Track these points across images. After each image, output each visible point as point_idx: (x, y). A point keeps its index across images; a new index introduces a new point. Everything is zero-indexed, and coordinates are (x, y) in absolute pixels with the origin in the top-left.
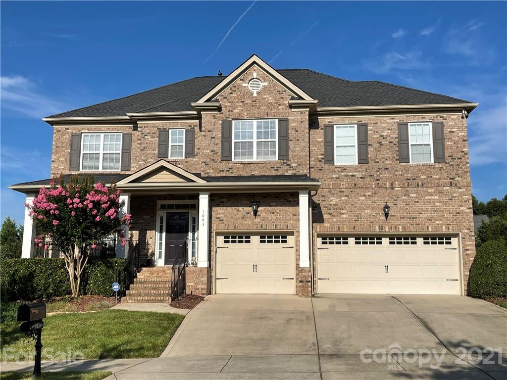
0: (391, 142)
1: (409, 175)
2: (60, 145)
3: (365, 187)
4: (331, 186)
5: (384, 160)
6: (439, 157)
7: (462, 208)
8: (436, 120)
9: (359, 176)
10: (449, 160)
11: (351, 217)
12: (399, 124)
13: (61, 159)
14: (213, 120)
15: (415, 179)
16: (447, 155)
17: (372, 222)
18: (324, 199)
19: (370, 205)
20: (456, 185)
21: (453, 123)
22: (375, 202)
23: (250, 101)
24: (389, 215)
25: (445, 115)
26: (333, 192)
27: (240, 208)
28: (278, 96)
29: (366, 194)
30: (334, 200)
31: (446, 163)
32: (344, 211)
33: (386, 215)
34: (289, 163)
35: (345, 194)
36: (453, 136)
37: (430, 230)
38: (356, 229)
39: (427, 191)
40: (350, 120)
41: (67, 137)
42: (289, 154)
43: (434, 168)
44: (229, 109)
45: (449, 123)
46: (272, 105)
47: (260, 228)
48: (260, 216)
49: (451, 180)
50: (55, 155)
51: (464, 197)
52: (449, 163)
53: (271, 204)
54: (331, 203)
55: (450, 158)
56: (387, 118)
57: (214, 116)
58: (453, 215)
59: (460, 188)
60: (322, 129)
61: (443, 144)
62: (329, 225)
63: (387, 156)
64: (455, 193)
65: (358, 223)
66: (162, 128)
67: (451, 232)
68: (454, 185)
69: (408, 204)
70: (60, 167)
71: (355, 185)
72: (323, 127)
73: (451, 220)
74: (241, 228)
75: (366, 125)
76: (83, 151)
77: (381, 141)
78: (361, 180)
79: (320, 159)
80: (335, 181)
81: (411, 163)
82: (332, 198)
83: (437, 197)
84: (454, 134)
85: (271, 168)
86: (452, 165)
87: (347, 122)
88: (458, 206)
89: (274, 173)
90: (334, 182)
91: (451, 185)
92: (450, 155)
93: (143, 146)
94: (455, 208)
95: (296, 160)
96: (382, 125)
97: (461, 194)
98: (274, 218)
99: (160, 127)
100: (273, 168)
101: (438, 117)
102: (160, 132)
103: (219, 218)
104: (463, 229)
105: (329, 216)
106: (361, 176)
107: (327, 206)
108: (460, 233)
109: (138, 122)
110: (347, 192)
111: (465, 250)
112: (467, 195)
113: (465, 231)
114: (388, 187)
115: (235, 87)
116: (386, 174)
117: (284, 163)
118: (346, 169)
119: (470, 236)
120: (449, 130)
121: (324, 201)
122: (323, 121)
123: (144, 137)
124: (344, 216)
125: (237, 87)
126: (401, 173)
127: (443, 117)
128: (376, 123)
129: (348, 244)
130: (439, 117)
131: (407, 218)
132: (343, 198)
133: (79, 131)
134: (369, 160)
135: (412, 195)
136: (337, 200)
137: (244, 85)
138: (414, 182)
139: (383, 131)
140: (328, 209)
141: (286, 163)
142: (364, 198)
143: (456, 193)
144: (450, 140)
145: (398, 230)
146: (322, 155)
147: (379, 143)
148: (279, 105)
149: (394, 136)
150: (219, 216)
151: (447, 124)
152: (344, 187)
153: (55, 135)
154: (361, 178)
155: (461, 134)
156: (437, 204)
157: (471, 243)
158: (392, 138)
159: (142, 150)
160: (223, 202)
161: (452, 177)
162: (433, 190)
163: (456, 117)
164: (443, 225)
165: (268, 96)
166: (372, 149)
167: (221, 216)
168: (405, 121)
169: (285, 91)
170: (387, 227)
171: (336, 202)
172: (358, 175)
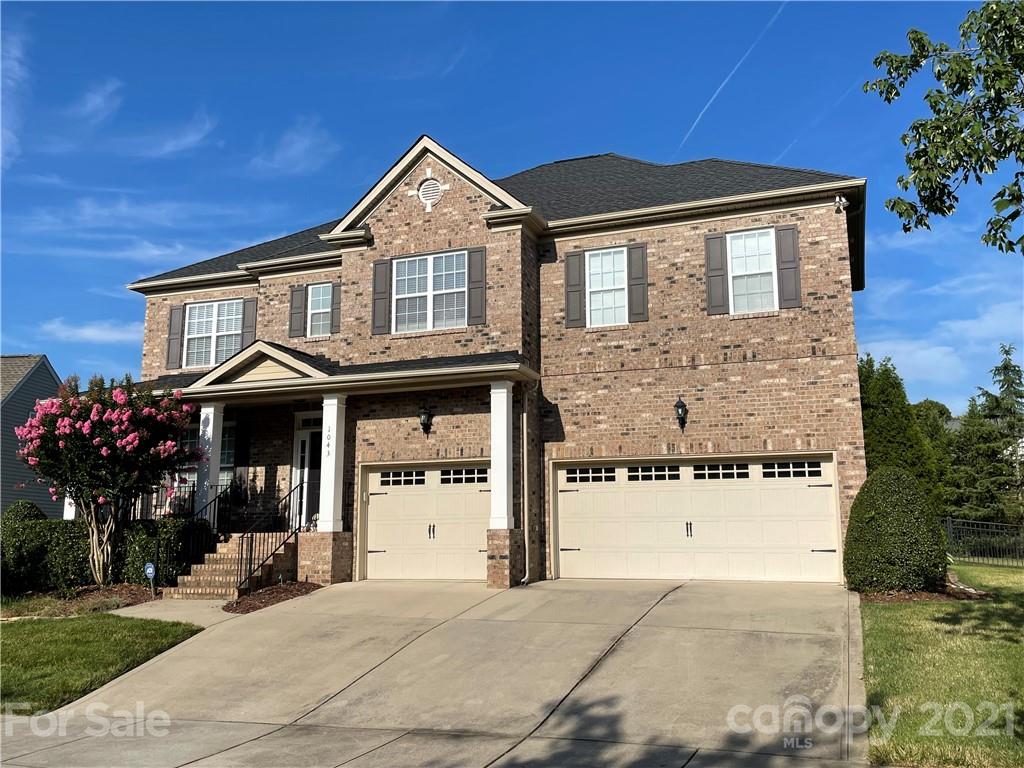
0: (691, 276)
1: (727, 339)
2: (154, 327)
3: (640, 367)
4: (578, 369)
5: (677, 312)
6: (790, 297)
7: (837, 401)
8: (782, 223)
9: (629, 347)
10: (809, 302)
11: (615, 428)
12: (708, 239)
13: (155, 351)
14: (360, 262)
15: (739, 346)
16: (805, 291)
17: (655, 437)
18: (565, 395)
19: (650, 402)
20: (824, 352)
21: (819, 225)
22: (660, 397)
23: (420, 222)
24: (688, 420)
25: (800, 210)
26: (582, 380)
27: (403, 421)
28: (469, 207)
29: (644, 381)
30: (583, 397)
31: (804, 309)
32: (601, 417)
33: (682, 422)
34: (486, 330)
35: (605, 384)
36: (817, 251)
37: (770, 448)
38: (623, 450)
39: (765, 368)
40: (614, 239)
41: (165, 312)
42: (487, 313)
43: (778, 320)
44: (385, 240)
45: (810, 226)
46: (457, 225)
47: (434, 456)
48: (435, 432)
49: (814, 344)
50: (148, 345)
51: (842, 376)
52: (809, 308)
53: (455, 410)
54: (577, 402)
55: (812, 297)
56: (684, 229)
57: (361, 255)
58: (818, 416)
59: (833, 358)
60: (562, 261)
61: (796, 269)
62: (574, 445)
63: (684, 302)
64: (821, 368)
65: (627, 439)
66: (296, 285)
67: (814, 450)
68: (819, 353)
69: (724, 398)
70: (154, 365)
71: (623, 365)
72: (563, 258)
73: (815, 425)
74: (403, 456)
75: (643, 247)
76: (189, 334)
77: (672, 274)
78: (633, 354)
79: (558, 320)
80: (585, 359)
81: (732, 312)
82: (579, 393)
83: (784, 381)
84: (820, 247)
85: (456, 342)
86: (816, 312)
87: (608, 244)
88: (830, 396)
89: (460, 351)
90: (583, 362)
91: (814, 353)
92: (811, 290)
93: (267, 318)
94: (824, 401)
95: (499, 325)
96: (675, 243)
97: (836, 371)
98: (460, 435)
99: (292, 284)
100: (460, 341)
101: (786, 216)
102: (292, 292)
103: (367, 440)
104: (839, 444)
105: (574, 428)
106: (633, 347)
107: (570, 408)
108: (835, 453)
109: (260, 278)
110: (607, 380)
111: (845, 487)
112: (849, 372)
113: (845, 448)
114: (684, 364)
115: (395, 198)
116: (681, 340)
117: (477, 332)
118: (606, 335)
119: (855, 458)
120: (809, 240)
121: (566, 398)
122: (564, 245)
123: (268, 304)
124: (603, 426)
125: (399, 198)
126: (711, 335)
127: (796, 215)
128: (664, 241)
129: (614, 480)
130: (788, 216)
131: (723, 425)
132: (599, 392)
133: (182, 301)
134: (650, 314)
135: (733, 379)
136: (590, 396)
137: (411, 193)
138: (738, 353)
139: (677, 255)
140: (572, 415)
141: (481, 331)
142: (639, 389)
143: (825, 368)
144: (811, 261)
145: (704, 450)
146: (561, 310)
147: (670, 278)
148: (471, 223)
149: (697, 262)
150: (367, 436)
151: (805, 229)
152: (602, 369)
153: (147, 312)
154: (635, 350)
155: (834, 246)
156: (785, 394)
157: (858, 472)
158: (694, 267)
159: (266, 326)
160: (375, 411)
161: (815, 337)
162: (776, 366)
163: (823, 211)
164: (797, 436)
165: (451, 209)
166: (655, 292)
167: (371, 436)
168: (719, 230)
169: (480, 196)
170: (683, 445)
171: (587, 400)
172: (629, 344)
